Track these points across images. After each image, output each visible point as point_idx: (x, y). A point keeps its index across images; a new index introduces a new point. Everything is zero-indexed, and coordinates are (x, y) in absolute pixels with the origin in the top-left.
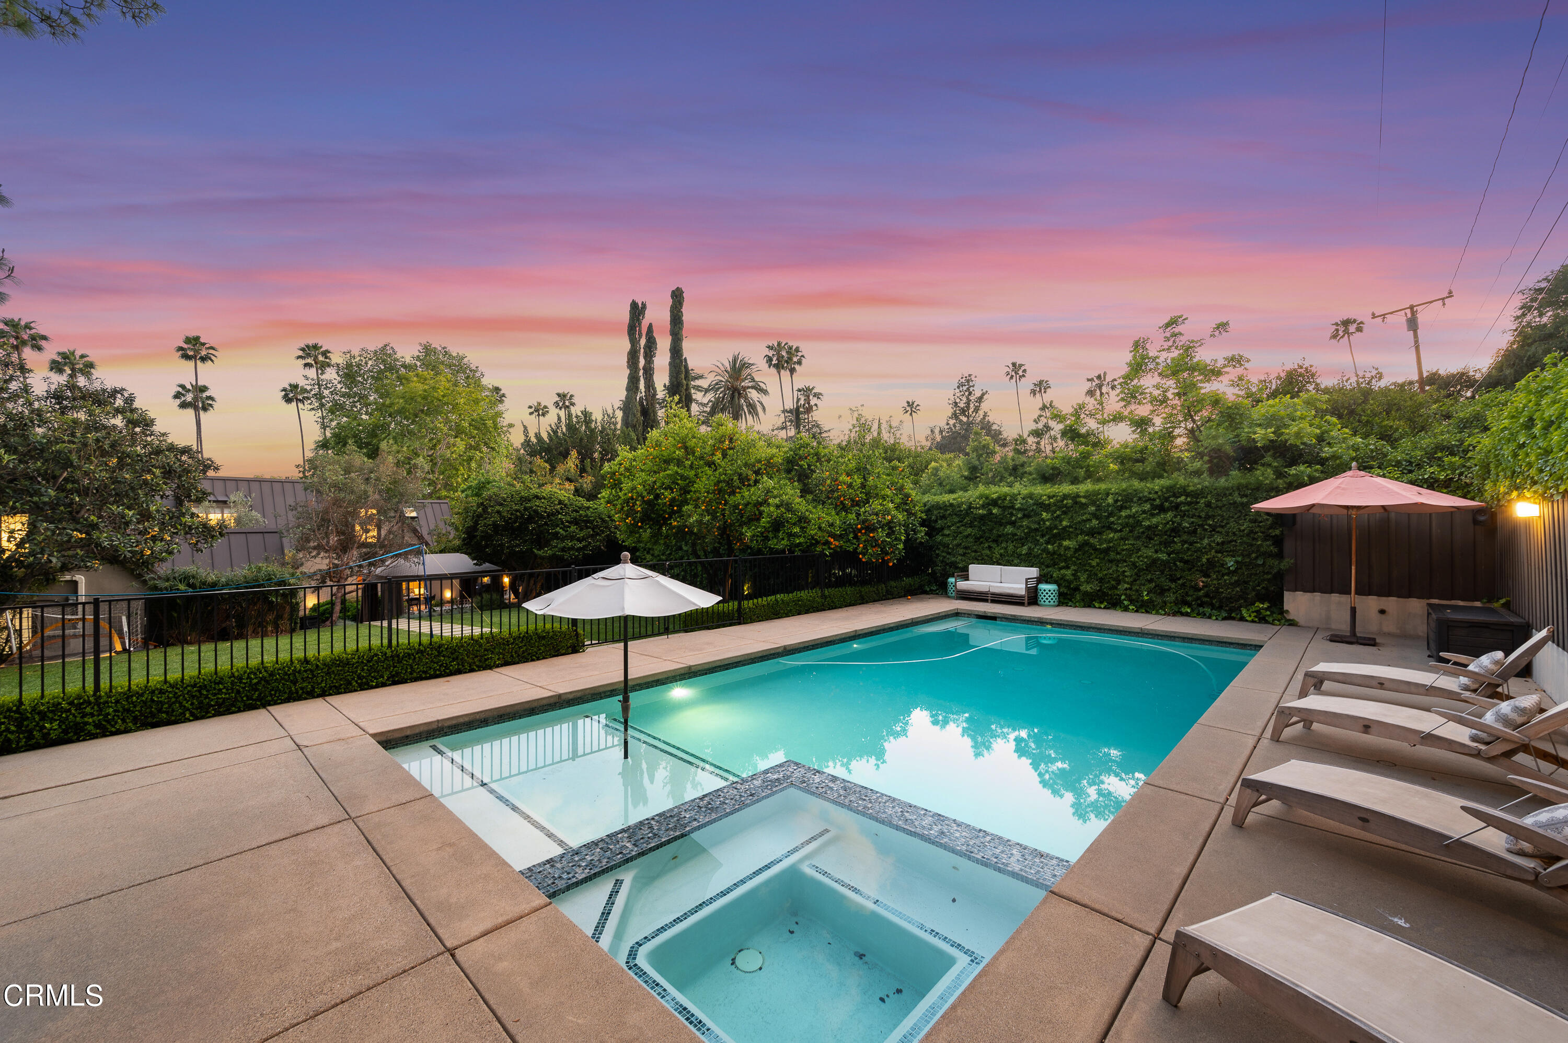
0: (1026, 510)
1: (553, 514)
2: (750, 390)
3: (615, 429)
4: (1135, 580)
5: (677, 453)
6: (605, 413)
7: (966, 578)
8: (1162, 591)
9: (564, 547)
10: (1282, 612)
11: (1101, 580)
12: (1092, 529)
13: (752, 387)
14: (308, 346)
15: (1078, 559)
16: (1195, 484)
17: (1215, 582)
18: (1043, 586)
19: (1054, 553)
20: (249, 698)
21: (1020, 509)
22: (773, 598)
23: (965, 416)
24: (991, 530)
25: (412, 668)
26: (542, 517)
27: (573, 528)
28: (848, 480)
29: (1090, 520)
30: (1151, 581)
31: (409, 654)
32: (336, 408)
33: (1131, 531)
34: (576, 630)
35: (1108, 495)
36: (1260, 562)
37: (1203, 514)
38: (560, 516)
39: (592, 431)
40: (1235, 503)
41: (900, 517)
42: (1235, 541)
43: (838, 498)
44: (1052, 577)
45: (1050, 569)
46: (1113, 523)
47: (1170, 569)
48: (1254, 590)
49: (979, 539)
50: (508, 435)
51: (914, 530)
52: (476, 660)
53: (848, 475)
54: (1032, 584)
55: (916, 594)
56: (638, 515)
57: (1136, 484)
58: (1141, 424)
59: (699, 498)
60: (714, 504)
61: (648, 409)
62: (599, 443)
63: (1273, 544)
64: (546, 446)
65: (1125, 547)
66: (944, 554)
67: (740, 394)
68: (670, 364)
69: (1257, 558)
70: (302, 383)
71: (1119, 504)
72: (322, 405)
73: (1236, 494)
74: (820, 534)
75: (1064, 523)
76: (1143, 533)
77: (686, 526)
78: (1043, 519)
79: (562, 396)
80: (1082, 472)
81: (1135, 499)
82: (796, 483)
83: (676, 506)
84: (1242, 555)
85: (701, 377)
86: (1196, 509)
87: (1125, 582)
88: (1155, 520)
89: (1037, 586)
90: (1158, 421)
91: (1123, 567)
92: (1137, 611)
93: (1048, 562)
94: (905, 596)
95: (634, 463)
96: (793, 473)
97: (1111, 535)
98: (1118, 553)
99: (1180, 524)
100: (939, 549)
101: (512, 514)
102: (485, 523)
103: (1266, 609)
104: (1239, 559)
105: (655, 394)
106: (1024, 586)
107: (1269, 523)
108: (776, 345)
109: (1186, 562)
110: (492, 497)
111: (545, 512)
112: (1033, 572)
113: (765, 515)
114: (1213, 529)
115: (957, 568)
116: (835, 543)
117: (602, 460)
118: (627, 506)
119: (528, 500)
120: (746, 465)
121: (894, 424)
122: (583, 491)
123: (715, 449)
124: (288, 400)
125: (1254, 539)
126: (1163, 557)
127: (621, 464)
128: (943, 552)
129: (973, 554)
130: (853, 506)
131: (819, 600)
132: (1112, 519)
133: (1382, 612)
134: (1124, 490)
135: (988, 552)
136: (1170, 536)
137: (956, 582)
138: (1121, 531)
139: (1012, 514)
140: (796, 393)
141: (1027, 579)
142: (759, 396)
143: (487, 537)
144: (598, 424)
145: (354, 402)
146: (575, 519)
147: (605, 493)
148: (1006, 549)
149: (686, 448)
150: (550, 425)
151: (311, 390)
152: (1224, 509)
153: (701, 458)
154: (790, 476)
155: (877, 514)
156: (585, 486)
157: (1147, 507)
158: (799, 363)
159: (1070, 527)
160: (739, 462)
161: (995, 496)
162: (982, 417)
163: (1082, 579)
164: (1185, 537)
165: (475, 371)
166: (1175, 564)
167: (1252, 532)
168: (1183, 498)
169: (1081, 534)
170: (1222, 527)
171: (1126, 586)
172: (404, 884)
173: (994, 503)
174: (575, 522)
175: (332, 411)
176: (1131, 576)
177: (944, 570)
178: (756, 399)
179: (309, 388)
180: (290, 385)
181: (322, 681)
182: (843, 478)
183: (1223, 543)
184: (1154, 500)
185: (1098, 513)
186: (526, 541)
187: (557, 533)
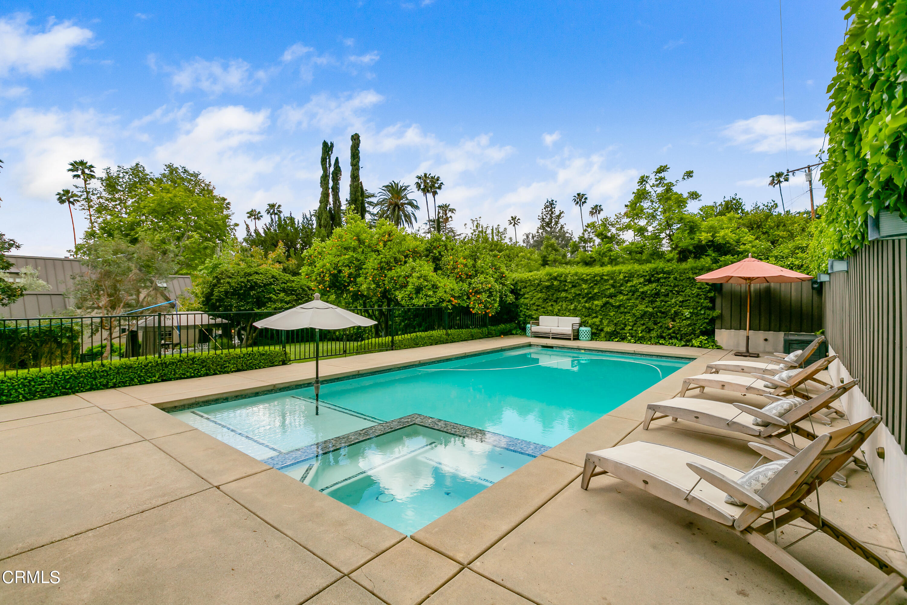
0: (573, 283)
1: (268, 285)
2: (406, 206)
3: (312, 228)
4: (635, 324)
5: (353, 243)
6: (305, 217)
7: (538, 324)
8: (650, 330)
9: (276, 307)
10: (714, 341)
11: (616, 325)
12: (611, 294)
13: (408, 204)
14: (75, 162)
15: (603, 312)
16: (668, 267)
17: (678, 324)
18: (582, 329)
19: (590, 308)
20: (63, 388)
21: (570, 282)
22: (415, 334)
23: (549, 227)
24: (553, 295)
25: (175, 371)
26: (260, 287)
27: (282, 294)
28: (464, 262)
29: (610, 289)
30: (643, 324)
31: (173, 363)
32: (101, 209)
33: (633, 295)
34: (285, 351)
35: (620, 273)
36: (702, 312)
37: (672, 284)
38: (273, 286)
39: (296, 229)
40: (689, 278)
41: (497, 286)
42: (690, 300)
43: (458, 273)
44: (588, 323)
45: (587, 318)
46: (622, 290)
47: (654, 317)
48: (699, 329)
49: (545, 300)
50: (234, 231)
51: (506, 295)
52: (218, 367)
53: (464, 258)
54: (576, 327)
55: (507, 335)
56: (327, 283)
57: (637, 267)
58: (641, 231)
59: (367, 273)
60: (378, 277)
61: (335, 216)
62: (300, 238)
63: (710, 302)
64: (263, 239)
65: (629, 305)
66: (525, 310)
67: (399, 208)
68: (350, 186)
69: (701, 310)
70: (72, 189)
71: (626, 279)
72: (90, 207)
73: (690, 272)
74: (445, 295)
75: (596, 291)
76: (639, 296)
77: (359, 291)
78: (583, 288)
79: (272, 206)
80: (606, 259)
81: (635, 276)
82: (431, 263)
83: (353, 278)
84: (693, 308)
85: (373, 196)
86: (669, 281)
87: (629, 325)
88: (646, 288)
89: (578, 329)
90: (650, 229)
91: (628, 316)
92: (635, 343)
93: (586, 314)
94: (500, 336)
95: (324, 250)
96: (430, 257)
97: (621, 298)
98: (625, 308)
99: (660, 291)
100: (522, 307)
101: (238, 284)
102: (219, 290)
103: (705, 340)
104: (692, 311)
105: (340, 206)
106: (571, 328)
107: (707, 289)
108: (423, 175)
109: (663, 313)
110: (223, 272)
111: (262, 283)
112: (577, 320)
113: (410, 284)
114: (678, 292)
115: (532, 318)
116: (455, 301)
117: (302, 249)
118: (320, 277)
119: (250, 275)
120: (399, 252)
121: (501, 230)
122: (289, 270)
123: (379, 241)
124: (62, 201)
125: (700, 299)
126: (650, 310)
127: (315, 250)
128: (524, 308)
129: (542, 310)
130: (467, 278)
131: (445, 336)
132: (622, 288)
133: (766, 340)
134: (629, 271)
135: (550, 308)
136: (654, 297)
137: (531, 327)
138: (627, 295)
139: (565, 285)
140: (437, 208)
141: (573, 324)
142: (413, 210)
143: (220, 300)
144: (300, 224)
145: (116, 205)
146: (284, 288)
147: (304, 270)
148: (562, 306)
149: (359, 240)
150: (266, 225)
151: (81, 195)
152: (684, 281)
153: (369, 246)
154: (428, 259)
155: (482, 283)
156: (291, 266)
157: (642, 280)
158: (439, 188)
159: (599, 292)
160: (394, 249)
161: (555, 274)
162: (559, 228)
163: (605, 324)
164: (662, 298)
165: (209, 185)
166: (657, 314)
167: (698, 295)
168: (661, 275)
169: (605, 297)
170: (683, 292)
171: (630, 328)
172: (185, 464)
173: (555, 279)
174: (284, 290)
175: (99, 211)
176: (633, 322)
177: (525, 320)
178: (410, 212)
179: (79, 194)
180: (63, 190)
181: (114, 378)
182: (461, 260)
183: (683, 301)
184: (646, 276)
185: (615, 284)
186: (248, 303)
187: (270, 298)
